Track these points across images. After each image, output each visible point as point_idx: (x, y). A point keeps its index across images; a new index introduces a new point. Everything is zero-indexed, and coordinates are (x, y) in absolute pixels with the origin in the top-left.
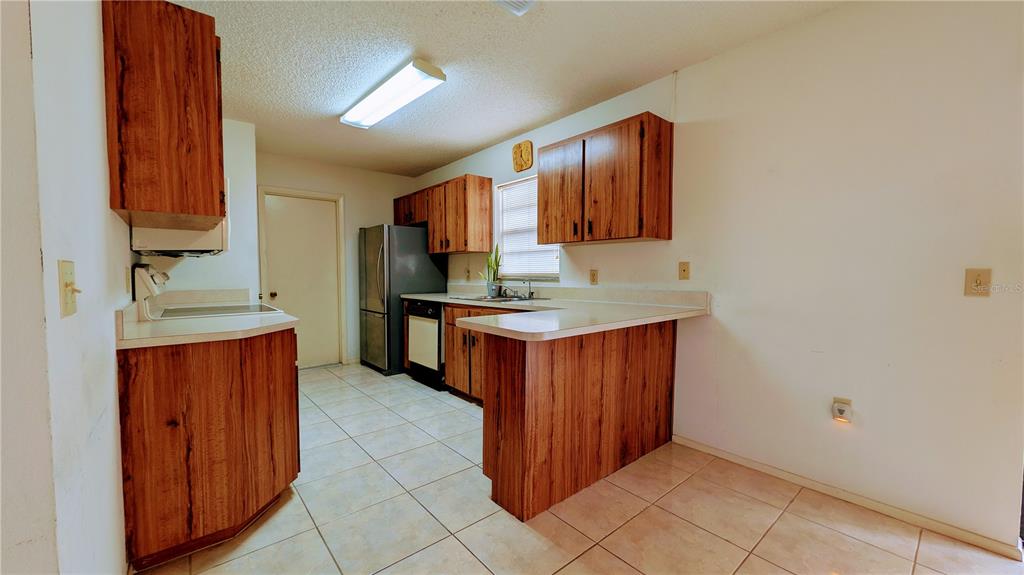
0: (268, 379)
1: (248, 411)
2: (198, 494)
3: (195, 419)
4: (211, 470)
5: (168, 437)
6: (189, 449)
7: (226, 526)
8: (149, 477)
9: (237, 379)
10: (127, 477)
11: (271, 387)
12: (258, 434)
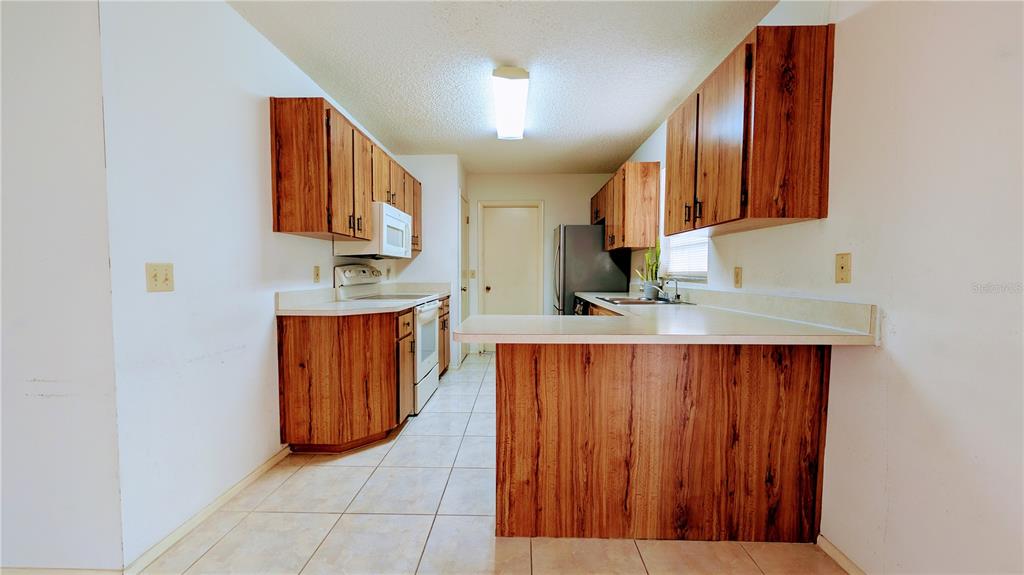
0: (365, 348)
1: (344, 367)
2: (314, 415)
3: (313, 366)
4: (321, 402)
5: (300, 374)
6: (310, 385)
7: (329, 443)
8: (291, 395)
9: (336, 344)
10: (281, 393)
11: (368, 354)
12: (354, 386)
